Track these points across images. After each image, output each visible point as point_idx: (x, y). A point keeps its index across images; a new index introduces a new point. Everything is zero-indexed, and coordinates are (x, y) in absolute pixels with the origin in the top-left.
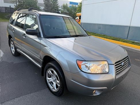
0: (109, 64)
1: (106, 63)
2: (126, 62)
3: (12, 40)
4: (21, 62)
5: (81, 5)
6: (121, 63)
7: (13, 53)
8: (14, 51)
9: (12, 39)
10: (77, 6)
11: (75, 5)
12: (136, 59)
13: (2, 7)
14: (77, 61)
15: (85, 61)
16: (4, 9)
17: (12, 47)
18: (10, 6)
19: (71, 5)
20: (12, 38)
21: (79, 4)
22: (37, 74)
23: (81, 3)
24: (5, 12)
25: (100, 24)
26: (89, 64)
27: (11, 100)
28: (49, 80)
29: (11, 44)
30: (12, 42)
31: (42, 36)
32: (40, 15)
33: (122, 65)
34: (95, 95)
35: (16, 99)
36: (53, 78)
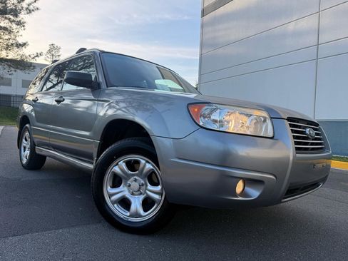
0: (271, 118)
1: (264, 114)
3: (27, 127)
6: (305, 128)
7: (25, 161)
9: (27, 125)
14: (190, 105)
17: (25, 148)
20: (28, 123)
29: (24, 140)
30: (27, 134)
32: (103, 52)
34: (240, 198)
35: (10, 238)
36: (130, 186)
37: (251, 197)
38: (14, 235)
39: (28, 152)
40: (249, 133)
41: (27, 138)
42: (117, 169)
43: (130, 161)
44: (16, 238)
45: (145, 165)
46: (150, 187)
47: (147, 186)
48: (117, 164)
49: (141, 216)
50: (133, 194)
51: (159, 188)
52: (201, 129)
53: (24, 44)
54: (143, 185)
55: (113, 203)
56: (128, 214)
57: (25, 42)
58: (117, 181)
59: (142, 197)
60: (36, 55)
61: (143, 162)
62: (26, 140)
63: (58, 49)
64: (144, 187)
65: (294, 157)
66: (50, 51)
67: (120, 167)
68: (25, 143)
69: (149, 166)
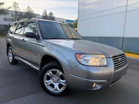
0: (106, 58)
1: (104, 56)
2: (123, 59)
3: (10, 48)
4: (18, 69)
5: (77, 22)
6: (119, 58)
7: (11, 61)
8: (12, 59)
9: (10, 47)
10: (73, 23)
11: (71, 23)
12: (132, 65)
13: (2, 25)
14: (76, 54)
15: (83, 54)
16: (4, 26)
17: (10, 56)
18: (9, 24)
19: (67, 23)
20: (10, 46)
21: (75, 21)
22: (34, 78)
23: (76, 21)
24: (4, 29)
25: (95, 37)
26: (87, 57)
27: (6, 102)
28: (47, 83)
29: (9, 53)
30: (10, 50)
31: (41, 38)
32: (39, 21)
33: (120, 60)
34: (95, 89)
35: (11, 101)
36: (54, 79)
37: (98, 88)
38: (12, 100)
39: (11, 58)
40: (98, 65)
41: (11, 52)
42: (48, 74)
43: (53, 71)
44: (13, 101)
45: (59, 73)
46: (61, 80)
47: (60, 80)
48: (48, 72)
49: (58, 90)
50: (55, 83)
51: (64, 81)
52: (80, 64)
53: (3, 3)
54: (58, 79)
55: (48, 86)
56: (53, 90)
57: (3, 2)
58: (49, 78)
59: (58, 84)
60: (8, 8)
61: (58, 71)
62: (10, 53)
63: (17, 4)
64: (59, 80)
65: (114, 72)
66: (14, 5)
67: (49, 73)
68: (10, 54)
69: (61, 73)
